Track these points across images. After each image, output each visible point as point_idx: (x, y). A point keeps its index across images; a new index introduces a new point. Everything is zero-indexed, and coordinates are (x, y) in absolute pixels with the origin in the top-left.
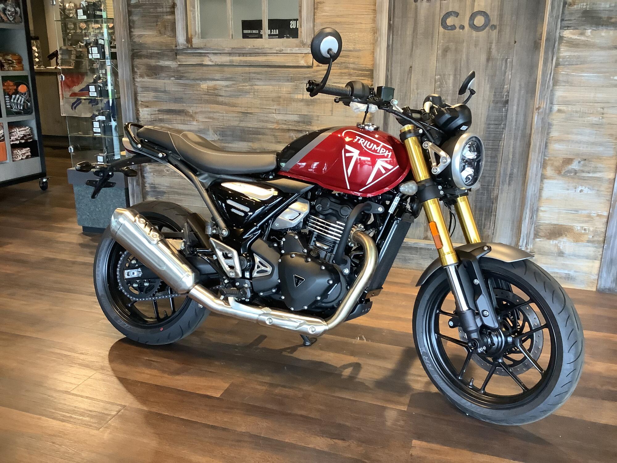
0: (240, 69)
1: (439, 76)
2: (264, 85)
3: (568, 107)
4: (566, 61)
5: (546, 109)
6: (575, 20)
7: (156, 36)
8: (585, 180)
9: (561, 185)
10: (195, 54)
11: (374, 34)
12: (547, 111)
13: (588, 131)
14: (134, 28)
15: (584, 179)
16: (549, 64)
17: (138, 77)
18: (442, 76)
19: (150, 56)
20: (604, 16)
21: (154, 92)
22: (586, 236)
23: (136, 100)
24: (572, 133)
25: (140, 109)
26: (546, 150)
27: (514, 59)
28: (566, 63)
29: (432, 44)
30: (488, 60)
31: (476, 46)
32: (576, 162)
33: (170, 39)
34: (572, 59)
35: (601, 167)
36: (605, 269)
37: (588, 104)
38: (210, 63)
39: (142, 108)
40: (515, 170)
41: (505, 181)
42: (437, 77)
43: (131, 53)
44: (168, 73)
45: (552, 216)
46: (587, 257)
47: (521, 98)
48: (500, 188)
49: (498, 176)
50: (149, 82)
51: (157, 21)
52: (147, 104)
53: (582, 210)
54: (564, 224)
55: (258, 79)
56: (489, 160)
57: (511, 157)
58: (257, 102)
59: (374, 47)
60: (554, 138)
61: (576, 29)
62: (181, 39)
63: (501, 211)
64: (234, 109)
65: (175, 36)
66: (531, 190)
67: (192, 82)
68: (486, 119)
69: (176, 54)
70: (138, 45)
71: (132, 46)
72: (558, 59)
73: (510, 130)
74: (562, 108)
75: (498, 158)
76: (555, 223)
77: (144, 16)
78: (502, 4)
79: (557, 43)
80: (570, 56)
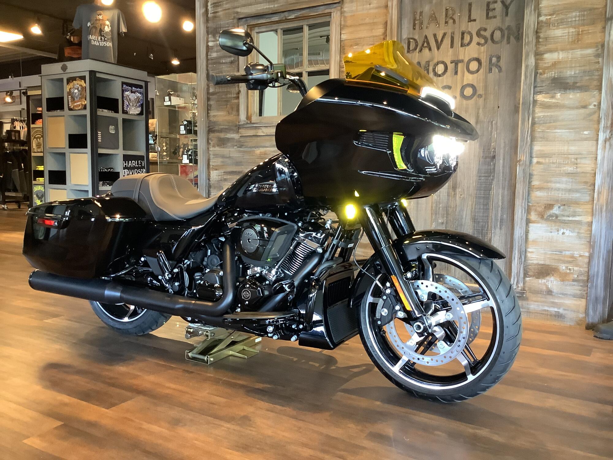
3: (545, 159)
4: (541, 120)
5: (526, 161)
6: (545, 86)
7: (226, 116)
8: (566, 223)
9: (544, 228)
10: (252, 128)
12: (528, 163)
13: (564, 179)
14: (210, 110)
15: (564, 222)
16: (526, 123)
17: (211, 147)
19: (221, 131)
20: (571, 81)
21: (222, 158)
22: (571, 276)
23: (209, 165)
24: (551, 182)
25: (211, 172)
26: (529, 197)
27: (499, 121)
28: (541, 122)
30: (477, 122)
32: (556, 207)
33: (235, 117)
34: (546, 119)
35: (579, 211)
36: (591, 307)
37: (562, 156)
38: (263, 134)
39: (213, 170)
40: (505, 216)
41: (497, 226)
43: (208, 129)
44: (232, 143)
45: (539, 257)
46: (575, 296)
47: (506, 153)
48: (493, 232)
49: (490, 221)
50: (219, 150)
51: (227, 105)
52: (216, 168)
53: (565, 251)
54: (551, 264)
56: (482, 207)
57: (500, 204)
60: (535, 186)
61: (548, 93)
62: (243, 117)
65: (238, 115)
66: (518, 232)
67: (249, 149)
68: (477, 172)
69: (239, 128)
70: (213, 122)
71: (209, 123)
72: (533, 119)
73: (498, 181)
74: (541, 160)
75: (490, 206)
76: (542, 263)
77: (218, 101)
78: (486, 77)
79: (531, 105)
80: (544, 116)
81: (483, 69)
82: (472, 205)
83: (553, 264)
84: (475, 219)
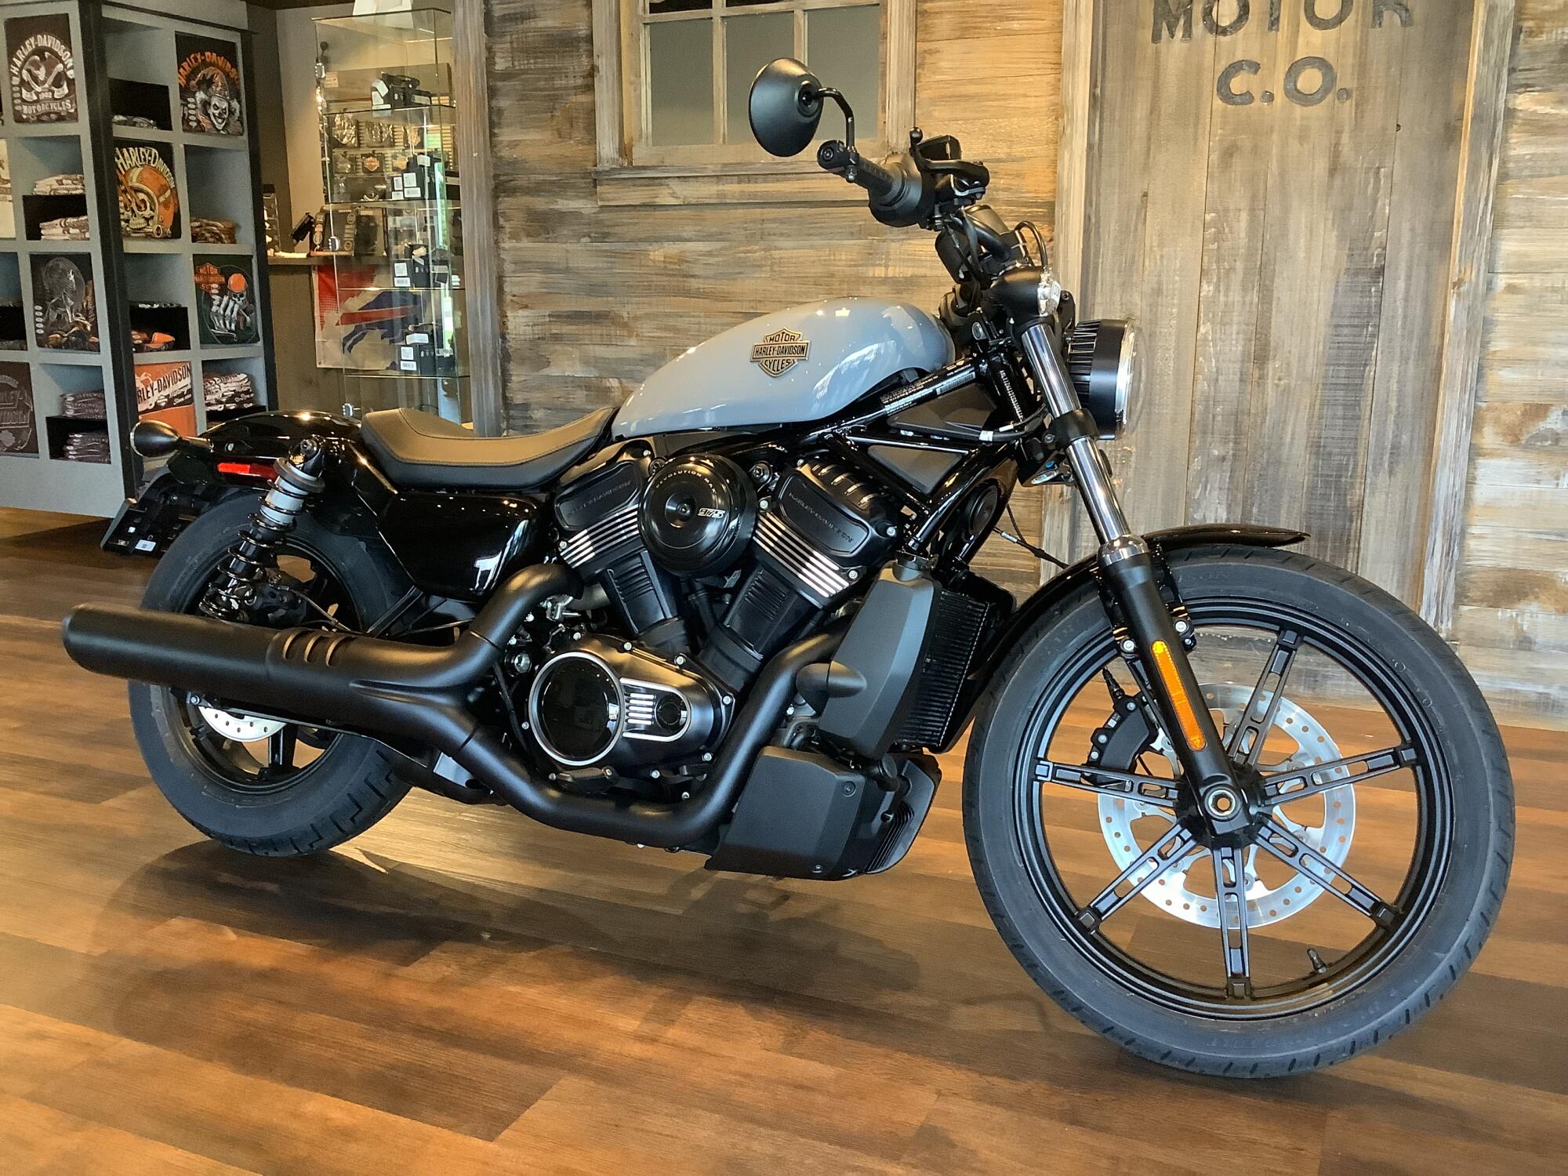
0: (740, 212)
1: (1214, 215)
2: (794, 249)
3: (1532, 278)
4: (1526, 168)
5: (1477, 284)
6: (1542, 68)
7: (551, 143)
9: (1519, 471)
10: (638, 182)
11: (1056, 119)
12: (1482, 288)
14: (499, 125)
16: (1482, 177)
17: (506, 239)
18: (1221, 213)
19: (537, 190)
21: (542, 272)
23: (500, 290)
24: (1544, 342)
25: (509, 314)
26: (1481, 385)
27: (1397, 166)
28: (1526, 172)
29: (1196, 140)
30: (1333, 171)
31: (1303, 138)
32: (1556, 413)
33: (581, 147)
34: (1539, 164)
38: (673, 201)
39: (513, 309)
40: (1405, 438)
41: (1381, 465)
42: (1208, 217)
43: (493, 183)
44: (574, 227)
45: (1500, 549)
47: (1416, 261)
48: (1368, 481)
49: (1361, 451)
50: (532, 249)
51: (553, 110)
52: (525, 301)
54: (1531, 567)
55: (782, 234)
56: (1340, 413)
57: (1394, 404)
58: (779, 287)
59: (1056, 150)
60: (1498, 354)
61: (1549, 90)
62: (607, 147)
63: (1372, 538)
64: (724, 306)
65: (593, 141)
66: (1446, 482)
67: (632, 247)
68: (1329, 315)
69: (595, 183)
70: (509, 164)
71: (496, 166)
72: (1503, 163)
73: (1391, 340)
74: (1521, 281)
75: (1362, 407)
76: (1509, 566)
77: (523, 98)
78: (1364, 40)
79: (1500, 125)
80: (1532, 155)
81: (1358, 15)
82: (1312, 405)
83: (1539, 566)
84: (1319, 447)
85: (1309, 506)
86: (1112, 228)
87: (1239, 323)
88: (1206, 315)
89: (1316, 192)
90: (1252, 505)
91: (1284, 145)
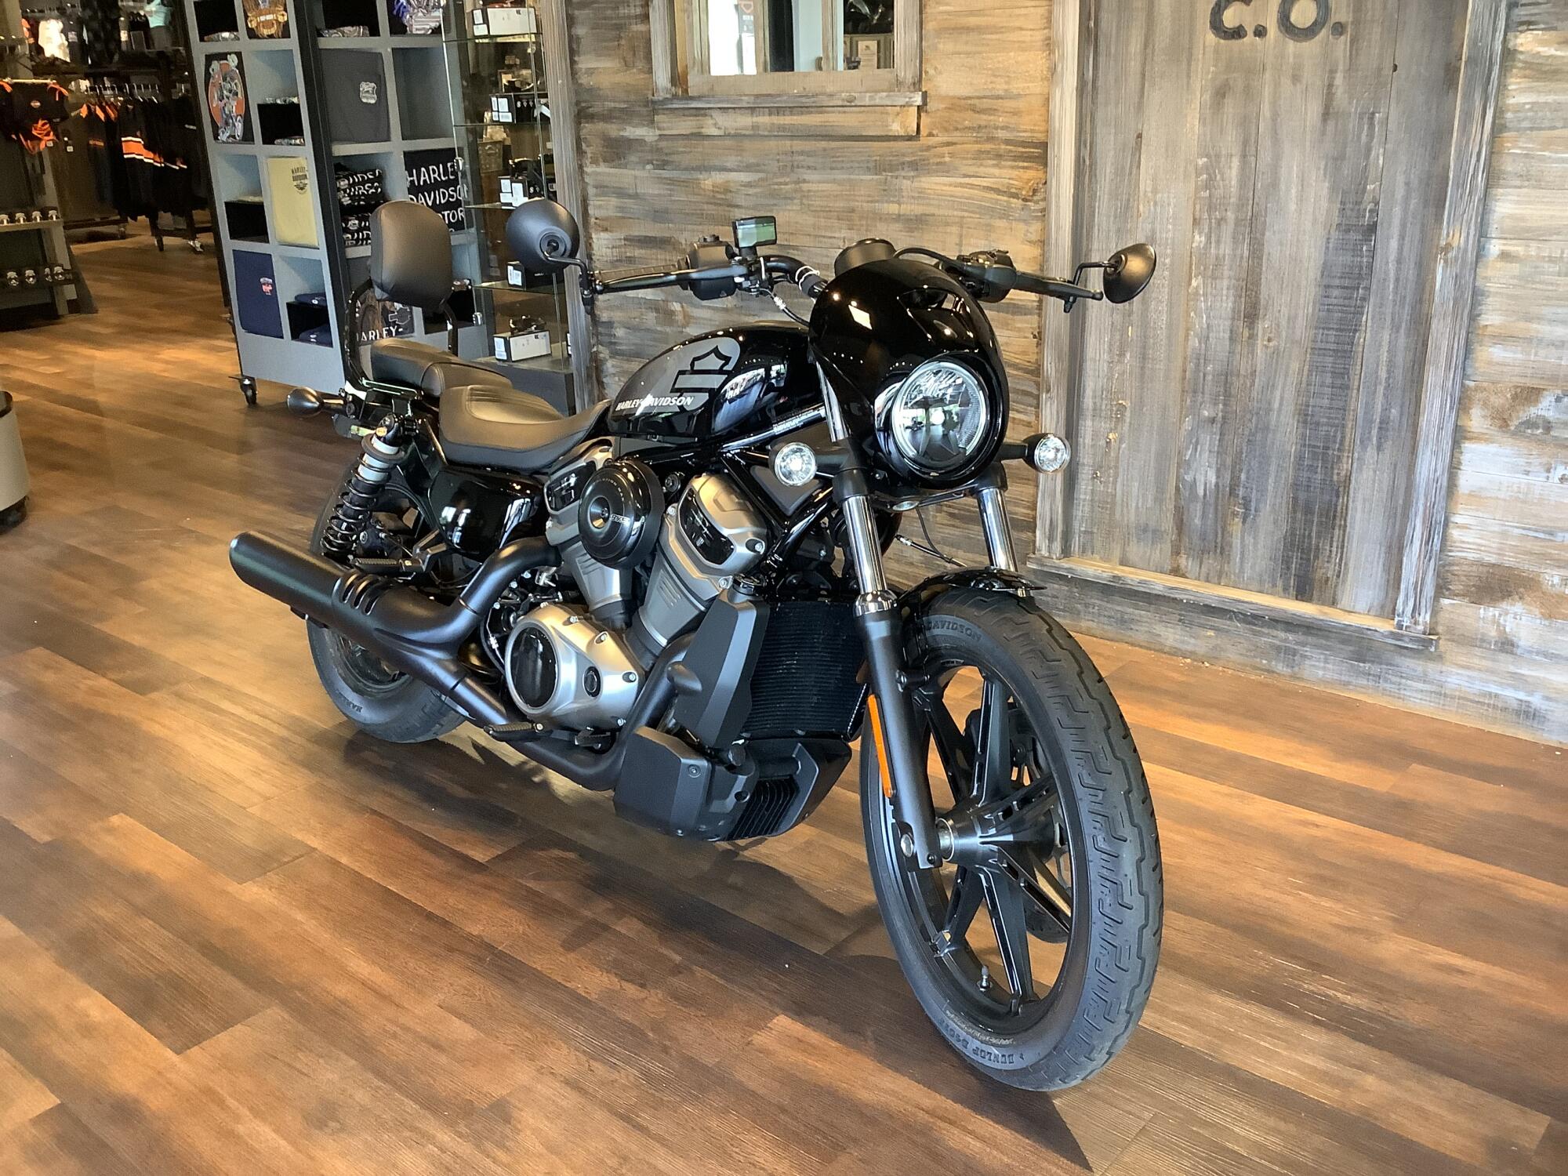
0: (773, 143)
1: (1205, 159)
2: (819, 182)
3: (1526, 246)
4: (1525, 118)
5: (1466, 250)
6: (1547, 2)
7: (618, 71)
9: (1507, 459)
10: (686, 112)
11: (1049, 54)
12: (1471, 256)
14: (579, 53)
16: (1475, 128)
17: (588, 164)
18: (1213, 159)
19: (608, 117)
21: (617, 197)
23: (585, 213)
24: (1539, 319)
25: (593, 236)
26: (1469, 362)
27: (1393, 113)
28: (1526, 124)
29: (1189, 76)
30: (1326, 115)
31: (1296, 79)
32: (1549, 398)
33: (642, 76)
34: (1540, 114)
38: (714, 132)
39: (597, 232)
40: (1394, 413)
41: (1370, 439)
43: (575, 110)
44: (640, 154)
45: (1487, 543)
47: (1410, 219)
48: (1356, 455)
49: (1349, 423)
50: (609, 174)
51: (620, 38)
52: (605, 224)
54: (1517, 565)
55: (809, 167)
56: (1329, 381)
57: (1383, 374)
58: (807, 220)
59: (1049, 87)
60: (1489, 329)
63: (1358, 516)
65: (650, 71)
66: (1428, 466)
67: (684, 176)
68: (1319, 274)
69: (655, 112)
70: (587, 91)
71: (577, 93)
72: (1499, 113)
73: (1381, 305)
74: (1516, 248)
75: (1352, 377)
76: (1493, 562)
77: (595, 26)
79: (1496, 68)
80: (1534, 104)
82: (1301, 371)
83: (1527, 566)
85: (1296, 478)
86: (1108, 171)
87: (1229, 278)
88: (1198, 268)
89: (1308, 137)
90: (1241, 471)
91: (1277, 85)
